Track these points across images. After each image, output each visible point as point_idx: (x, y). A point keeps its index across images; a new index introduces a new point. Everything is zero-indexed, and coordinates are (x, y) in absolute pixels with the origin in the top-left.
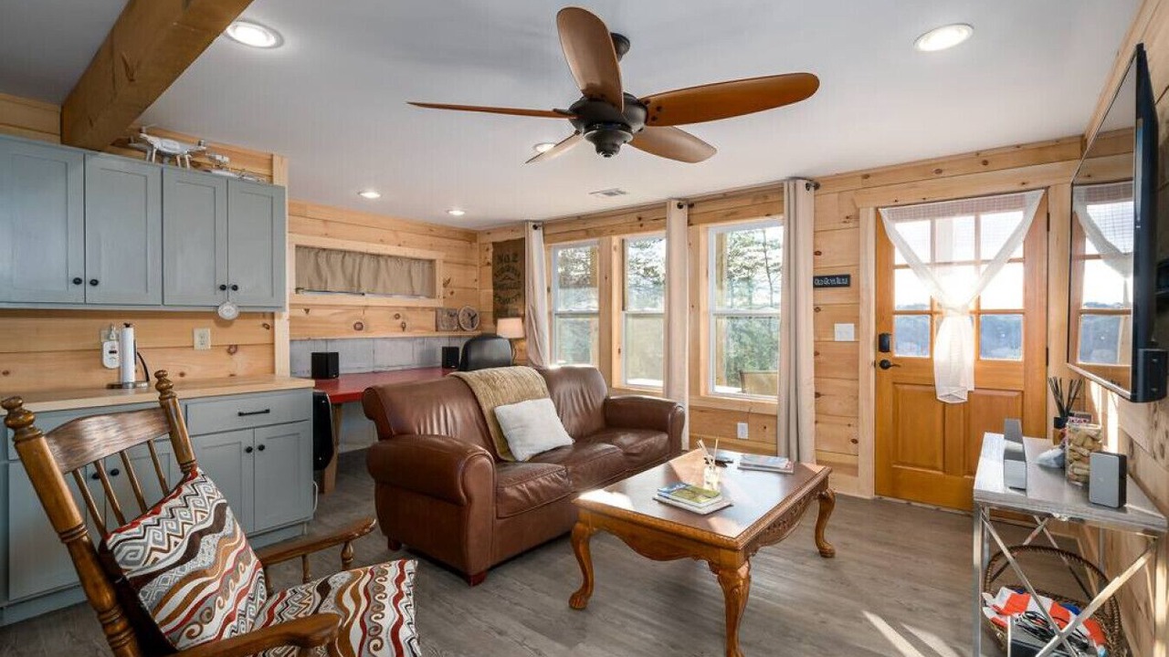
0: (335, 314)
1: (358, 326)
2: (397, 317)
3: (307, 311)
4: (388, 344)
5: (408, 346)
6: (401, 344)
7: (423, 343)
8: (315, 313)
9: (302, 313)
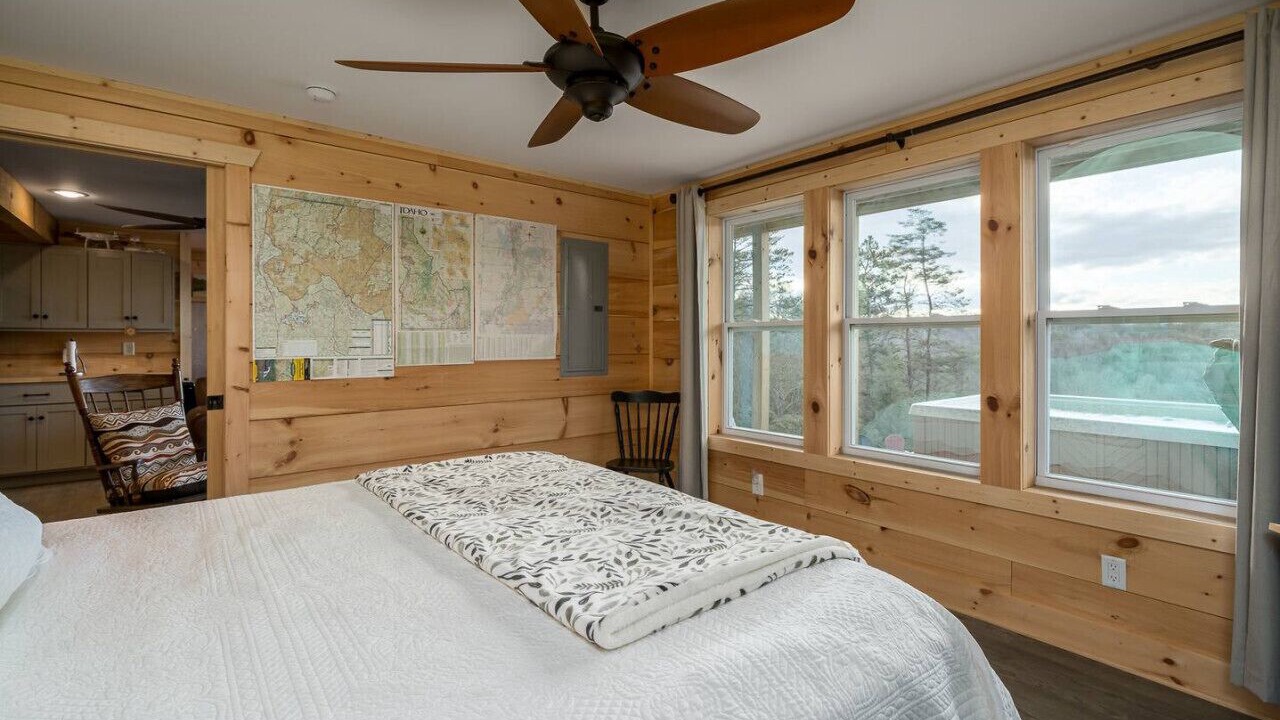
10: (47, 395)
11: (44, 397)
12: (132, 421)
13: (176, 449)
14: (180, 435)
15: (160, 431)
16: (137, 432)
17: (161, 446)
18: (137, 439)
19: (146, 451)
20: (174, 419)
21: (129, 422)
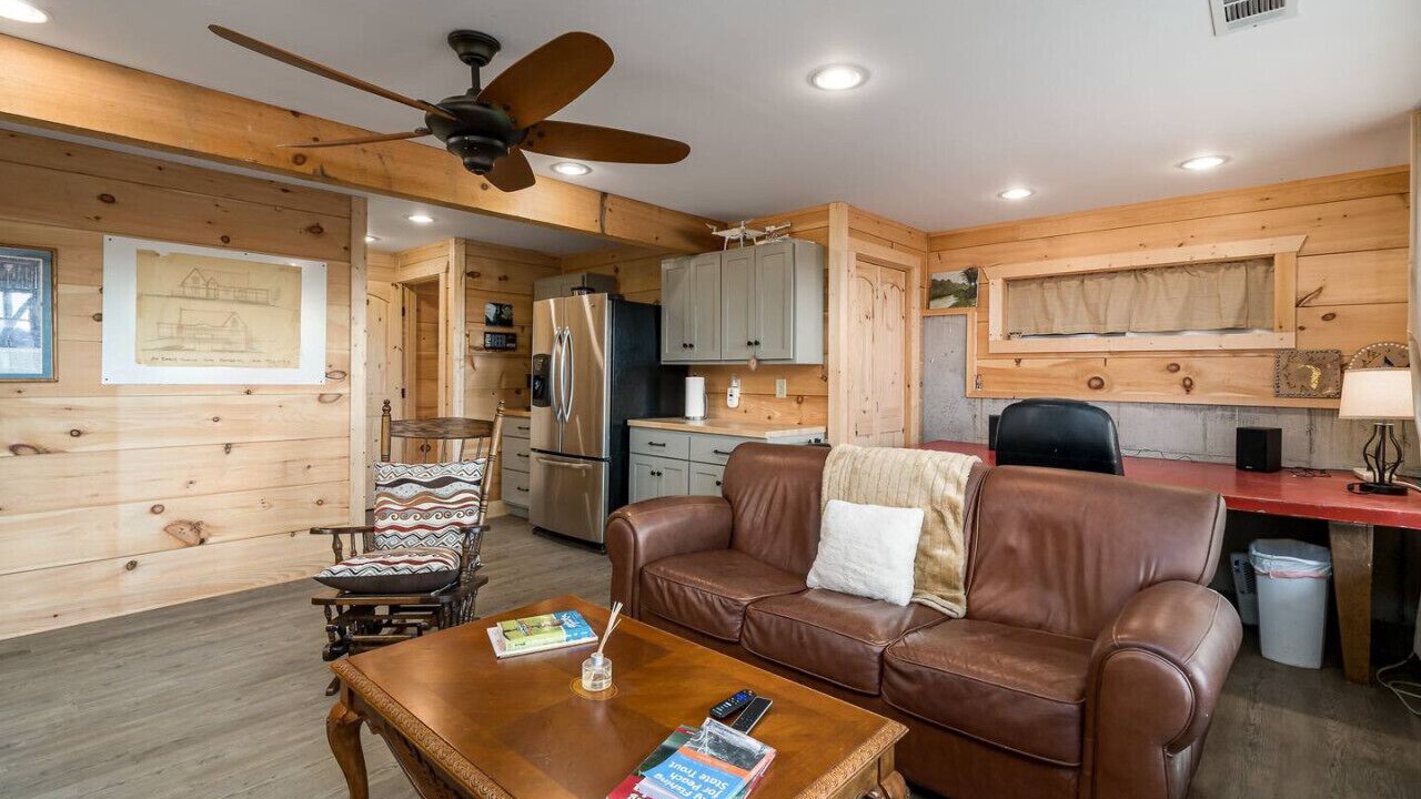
0: (1055, 365)
1: (1095, 383)
2: (1175, 368)
3: (1018, 362)
4: (1147, 413)
5: (1194, 421)
6: (1175, 414)
7: (1233, 417)
8: (1026, 364)
9: (1010, 364)
10: (664, 445)
11: (661, 448)
12: (407, 476)
13: (444, 521)
14: (453, 503)
15: (431, 494)
16: (406, 491)
17: (426, 514)
18: (400, 500)
19: (406, 518)
20: (457, 480)
21: (402, 477)
